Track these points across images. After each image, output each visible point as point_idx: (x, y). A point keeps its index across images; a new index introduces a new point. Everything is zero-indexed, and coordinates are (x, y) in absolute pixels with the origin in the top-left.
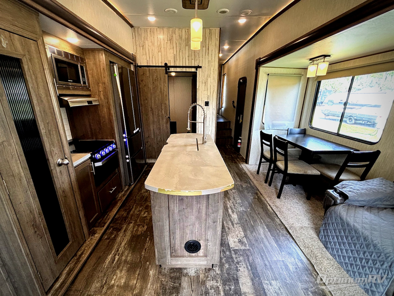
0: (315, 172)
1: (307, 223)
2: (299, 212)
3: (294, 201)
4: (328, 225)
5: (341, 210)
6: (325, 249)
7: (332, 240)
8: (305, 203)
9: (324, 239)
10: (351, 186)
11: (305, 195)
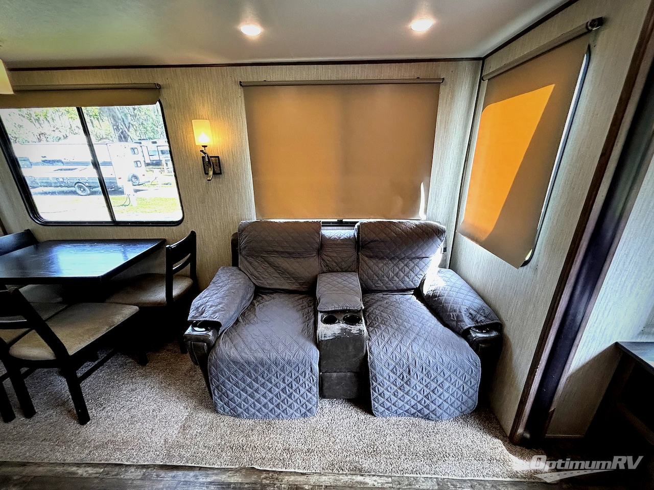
0: (129, 311)
1: (182, 408)
2: (152, 403)
3: (125, 392)
4: (224, 386)
5: (226, 349)
6: (237, 420)
7: (240, 400)
8: (145, 376)
9: (227, 409)
10: (210, 304)
11: (130, 360)
